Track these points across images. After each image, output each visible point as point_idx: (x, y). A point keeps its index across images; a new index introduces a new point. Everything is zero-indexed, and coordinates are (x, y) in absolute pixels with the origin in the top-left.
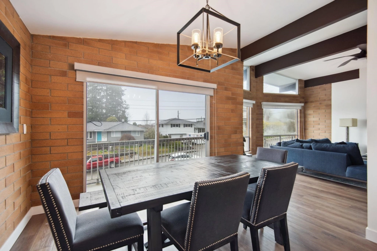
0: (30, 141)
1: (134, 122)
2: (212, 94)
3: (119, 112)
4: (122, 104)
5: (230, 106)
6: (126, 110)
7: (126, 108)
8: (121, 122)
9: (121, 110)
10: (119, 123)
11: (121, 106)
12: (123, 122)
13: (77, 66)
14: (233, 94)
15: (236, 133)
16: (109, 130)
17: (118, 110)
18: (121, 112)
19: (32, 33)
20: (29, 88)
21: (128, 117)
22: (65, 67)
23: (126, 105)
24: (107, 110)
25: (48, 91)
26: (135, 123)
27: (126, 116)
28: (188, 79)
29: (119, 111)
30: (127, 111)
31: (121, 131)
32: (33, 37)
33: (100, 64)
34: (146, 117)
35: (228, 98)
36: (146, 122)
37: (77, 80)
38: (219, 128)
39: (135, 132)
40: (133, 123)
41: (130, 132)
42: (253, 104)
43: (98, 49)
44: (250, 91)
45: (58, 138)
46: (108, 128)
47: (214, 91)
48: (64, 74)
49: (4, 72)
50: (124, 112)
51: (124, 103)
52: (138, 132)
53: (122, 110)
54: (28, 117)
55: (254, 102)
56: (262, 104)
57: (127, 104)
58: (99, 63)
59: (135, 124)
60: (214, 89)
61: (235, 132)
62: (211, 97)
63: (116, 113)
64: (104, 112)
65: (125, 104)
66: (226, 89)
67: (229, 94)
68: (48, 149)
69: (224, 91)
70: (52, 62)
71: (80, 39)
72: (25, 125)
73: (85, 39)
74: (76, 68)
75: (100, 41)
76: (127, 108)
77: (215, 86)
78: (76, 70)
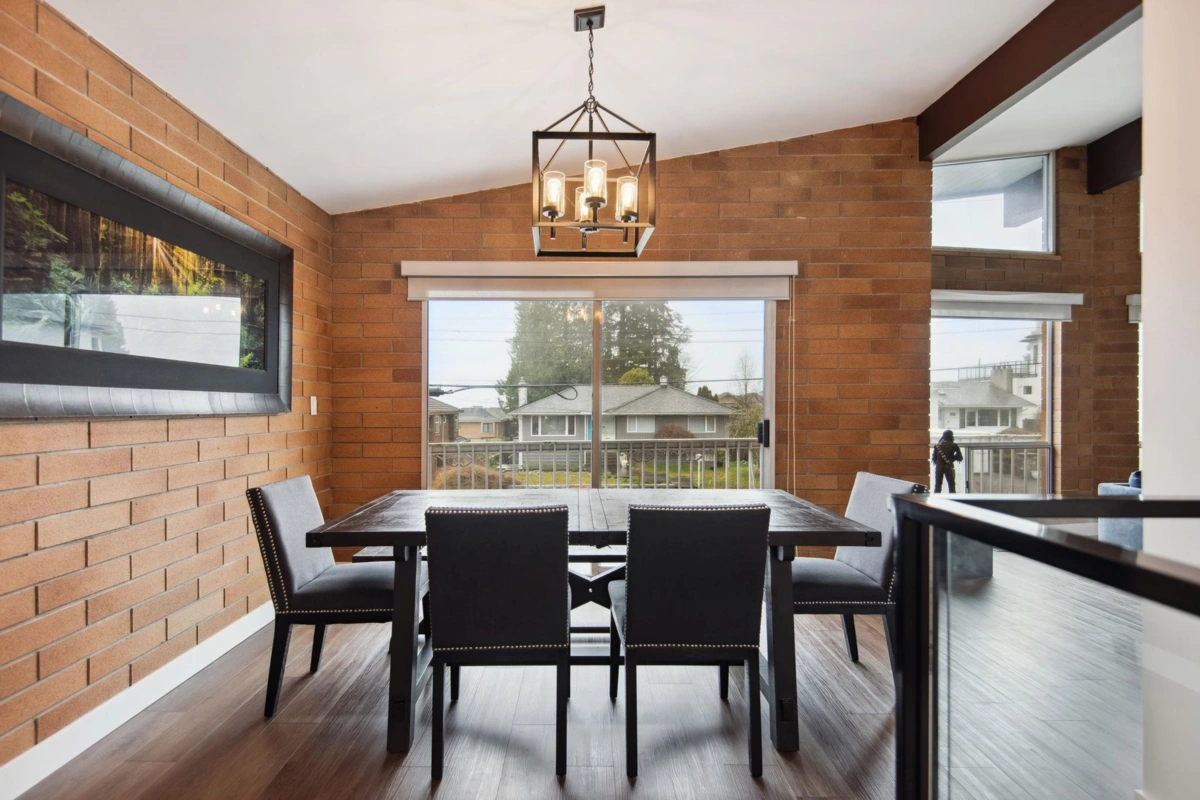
0: (329, 431)
1: (702, 385)
2: (785, 295)
3: (659, 354)
4: (669, 326)
5: (866, 329)
6: (681, 346)
7: (680, 340)
8: (658, 387)
9: (663, 346)
10: (651, 388)
11: (663, 332)
12: (664, 387)
13: (407, 267)
14: (877, 285)
15: (896, 427)
16: (621, 410)
17: (656, 347)
18: (666, 353)
19: (331, 211)
20: (326, 325)
21: (686, 370)
22: (388, 276)
23: (680, 327)
24: (622, 351)
25: (359, 326)
26: (705, 388)
27: (681, 364)
28: (695, 257)
29: (660, 351)
30: (683, 348)
31: (656, 416)
32: (334, 221)
33: (456, 256)
34: (745, 367)
35: (856, 303)
36: (743, 387)
37: (409, 299)
38: (814, 406)
39: (699, 418)
40: (700, 389)
41: (683, 418)
42: (1075, 307)
43: (451, 220)
44: (1057, 252)
45: (376, 425)
46: (617, 405)
47: (791, 283)
48: (385, 288)
49: (263, 308)
50: (674, 352)
51: (676, 322)
52: (710, 417)
53: (669, 345)
54: (325, 383)
55: (1078, 299)
56: (1128, 301)
57: (684, 325)
58: (453, 252)
59: (704, 393)
60: (791, 276)
61: (892, 424)
62: (781, 304)
63: (650, 356)
64: (616, 354)
65: (677, 326)
66: (847, 271)
67: (862, 286)
68: (358, 447)
69: (838, 278)
70: (364, 265)
71: (415, 205)
72: (314, 400)
73: (427, 202)
74: (404, 272)
75: (457, 199)
76: (684, 341)
77: (791, 267)
78: (407, 277)
